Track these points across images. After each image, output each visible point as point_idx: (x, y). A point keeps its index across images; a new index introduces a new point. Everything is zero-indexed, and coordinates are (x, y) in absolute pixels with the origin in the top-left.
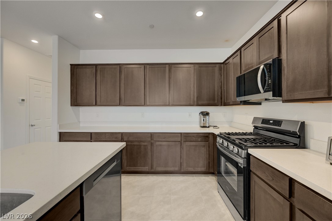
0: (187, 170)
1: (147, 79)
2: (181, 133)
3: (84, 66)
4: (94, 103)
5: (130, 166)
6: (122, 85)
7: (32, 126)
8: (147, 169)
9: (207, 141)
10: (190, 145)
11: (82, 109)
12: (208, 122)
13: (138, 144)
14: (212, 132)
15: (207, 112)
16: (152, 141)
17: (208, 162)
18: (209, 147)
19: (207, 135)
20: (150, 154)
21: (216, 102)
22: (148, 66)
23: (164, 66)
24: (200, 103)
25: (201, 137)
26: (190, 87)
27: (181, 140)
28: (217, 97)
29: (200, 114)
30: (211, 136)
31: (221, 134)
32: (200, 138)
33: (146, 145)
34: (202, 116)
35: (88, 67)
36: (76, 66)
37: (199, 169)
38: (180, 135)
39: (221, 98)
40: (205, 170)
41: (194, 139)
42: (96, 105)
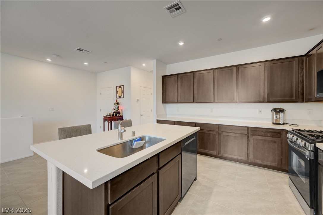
0: (254, 161)
1: (215, 81)
2: (248, 127)
3: (170, 76)
4: (176, 101)
5: (201, 148)
6: (196, 87)
7: (141, 115)
8: (215, 153)
9: (279, 138)
10: (258, 139)
11: (168, 106)
12: (282, 119)
13: (208, 132)
14: (286, 129)
15: (281, 109)
16: (220, 132)
17: (280, 158)
18: (281, 143)
19: (279, 131)
20: (217, 141)
21: (294, 98)
22: (216, 70)
23: (231, 68)
24: (271, 99)
25: (271, 132)
26: (260, 85)
27: (248, 133)
28: (295, 92)
29: (272, 110)
30: (284, 133)
31: (293, 130)
32: (270, 134)
33: (215, 134)
34: (275, 113)
35: (172, 76)
36: (165, 77)
37: (269, 164)
38: (247, 128)
39: (303, 94)
40: (276, 166)
41: (263, 134)
42: (177, 102)
